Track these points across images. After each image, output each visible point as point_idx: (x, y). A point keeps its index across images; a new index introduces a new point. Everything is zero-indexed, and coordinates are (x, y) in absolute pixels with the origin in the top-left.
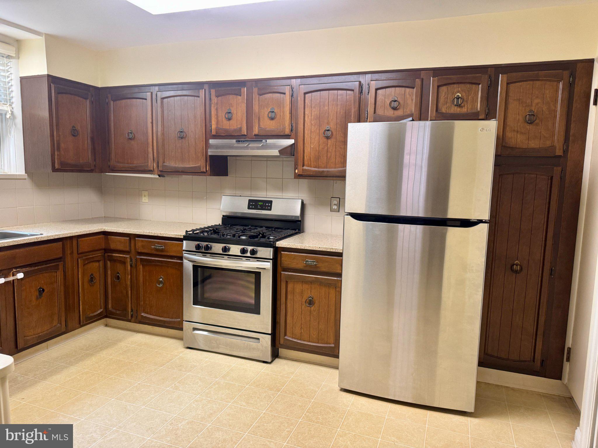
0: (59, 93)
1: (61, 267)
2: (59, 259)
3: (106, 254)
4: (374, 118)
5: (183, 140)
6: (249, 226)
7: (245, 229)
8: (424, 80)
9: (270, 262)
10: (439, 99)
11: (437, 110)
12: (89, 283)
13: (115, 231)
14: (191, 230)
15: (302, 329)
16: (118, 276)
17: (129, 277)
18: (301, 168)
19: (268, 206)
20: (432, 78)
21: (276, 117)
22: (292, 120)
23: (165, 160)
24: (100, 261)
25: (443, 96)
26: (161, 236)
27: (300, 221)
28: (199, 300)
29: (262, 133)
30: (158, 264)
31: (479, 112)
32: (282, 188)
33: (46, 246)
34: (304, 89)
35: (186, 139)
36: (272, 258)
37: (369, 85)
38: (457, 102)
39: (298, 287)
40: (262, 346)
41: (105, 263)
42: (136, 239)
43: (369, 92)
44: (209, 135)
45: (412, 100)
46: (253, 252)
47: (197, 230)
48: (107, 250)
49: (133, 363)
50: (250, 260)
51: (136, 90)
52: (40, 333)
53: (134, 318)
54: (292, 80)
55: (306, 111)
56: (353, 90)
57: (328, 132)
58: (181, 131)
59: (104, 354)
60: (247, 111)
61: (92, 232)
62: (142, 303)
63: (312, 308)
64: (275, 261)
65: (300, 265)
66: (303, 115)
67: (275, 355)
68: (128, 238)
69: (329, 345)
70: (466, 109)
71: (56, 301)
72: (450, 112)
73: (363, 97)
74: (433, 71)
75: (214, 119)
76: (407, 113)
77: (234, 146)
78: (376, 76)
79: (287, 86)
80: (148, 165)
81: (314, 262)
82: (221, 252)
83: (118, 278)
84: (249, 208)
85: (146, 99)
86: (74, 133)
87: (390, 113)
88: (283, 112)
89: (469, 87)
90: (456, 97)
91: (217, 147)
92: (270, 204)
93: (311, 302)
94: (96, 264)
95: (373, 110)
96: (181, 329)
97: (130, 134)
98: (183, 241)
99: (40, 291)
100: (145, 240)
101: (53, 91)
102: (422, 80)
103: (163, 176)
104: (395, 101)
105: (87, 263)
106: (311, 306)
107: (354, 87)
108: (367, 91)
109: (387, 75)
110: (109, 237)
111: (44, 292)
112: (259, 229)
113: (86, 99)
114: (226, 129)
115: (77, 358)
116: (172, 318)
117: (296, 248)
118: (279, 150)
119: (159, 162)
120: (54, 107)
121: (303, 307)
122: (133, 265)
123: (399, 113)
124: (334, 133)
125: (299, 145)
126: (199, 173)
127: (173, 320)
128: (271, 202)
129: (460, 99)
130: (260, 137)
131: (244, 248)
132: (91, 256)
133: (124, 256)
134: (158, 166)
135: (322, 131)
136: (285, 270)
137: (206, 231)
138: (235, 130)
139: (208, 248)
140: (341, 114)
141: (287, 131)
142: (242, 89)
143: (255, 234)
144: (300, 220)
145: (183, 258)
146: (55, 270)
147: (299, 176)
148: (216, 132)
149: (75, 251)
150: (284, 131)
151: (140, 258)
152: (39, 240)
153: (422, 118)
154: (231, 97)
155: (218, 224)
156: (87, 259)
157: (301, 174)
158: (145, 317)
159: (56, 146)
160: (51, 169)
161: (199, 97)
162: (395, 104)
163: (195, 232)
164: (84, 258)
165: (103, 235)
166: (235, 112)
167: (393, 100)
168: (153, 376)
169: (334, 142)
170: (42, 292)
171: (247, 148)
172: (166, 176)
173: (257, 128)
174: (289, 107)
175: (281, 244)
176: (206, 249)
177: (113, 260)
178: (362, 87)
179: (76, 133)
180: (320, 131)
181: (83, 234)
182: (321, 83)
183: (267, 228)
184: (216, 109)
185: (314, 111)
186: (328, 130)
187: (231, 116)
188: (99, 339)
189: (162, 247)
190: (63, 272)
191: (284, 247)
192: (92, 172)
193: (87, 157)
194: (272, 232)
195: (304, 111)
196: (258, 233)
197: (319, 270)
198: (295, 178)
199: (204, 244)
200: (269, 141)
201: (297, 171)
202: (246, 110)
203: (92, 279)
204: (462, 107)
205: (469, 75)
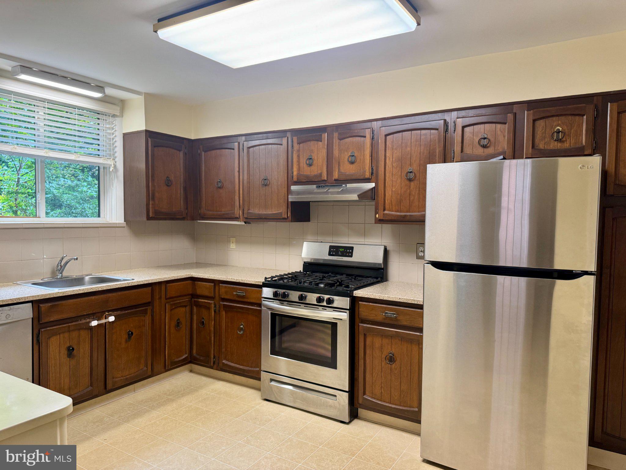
0: (155, 147)
1: (149, 311)
2: (148, 304)
3: (193, 300)
4: (461, 157)
5: (267, 187)
6: (329, 274)
7: (325, 277)
8: (517, 115)
9: (346, 312)
10: (535, 134)
11: (533, 147)
12: (175, 328)
13: (201, 277)
14: (270, 277)
15: (382, 389)
16: (203, 321)
17: (213, 322)
18: (382, 212)
19: (349, 252)
20: (526, 111)
21: (356, 161)
22: (372, 163)
23: (250, 207)
24: (187, 306)
25: (540, 131)
26: (243, 282)
27: (383, 269)
28: (277, 349)
29: (342, 178)
30: (239, 310)
31: (584, 146)
32: (364, 234)
33: (136, 290)
34: (385, 131)
35: (270, 186)
36: (348, 308)
37: (455, 123)
38: (558, 136)
39: (378, 342)
40: (339, 404)
41: (191, 309)
42: (220, 285)
43: (455, 131)
44: (290, 181)
45: (504, 136)
46: (330, 301)
47: (276, 276)
48: (194, 296)
49: (210, 412)
50: (326, 309)
51: (225, 141)
52: (127, 376)
53: (216, 364)
54: (373, 123)
55: (387, 153)
56: (437, 129)
57: (410, 174)
58: (265, 178)
59: (184, 400)
60: (327, 157)
61: (180, 278)
62: (224, 350)
63: (393, 366)
64: (353, 311)
65: (380, 317)
66: (383, 158)
67: (354, 415)
68: (213, 284)
69: (412, 409)
70: (568, 144)
71: (144, 345)
72: (549, 148)
73: (448, 135)
74: (527, 104)
75: (295, 166)
76: (498, 151)
77: (314, 191)
78: (463, 113)
79: (368, 129)
80: (235, 212)
81: (394, 314)
82: (297, 300)
83: (203, 323)
84: (330, 254)
85: (234, 149)
86: (168, 183)
87: (480, 151)
88: (364, 155)
89: (571, 119)
90: (555, 130)
91: (298, 193)
92: (351, 251)
93: (391, 359)
94: (183, 309)
95: (460, 149)
96: (259, 379)
97: (219, 183)
98: (262, 288)
99: (129, 334)
100: (228, 286)
101: (150, 144)
102: (515, 114)
103: (249, 223)
104: (485, 138)
105: (174, 308)
106: (391, 363)
107: (438, 126)
108: (453, 129)
109: (475, 111)
110: (196, 282)
111: (132, 335)
112: (339, 277)
113: (180, 151)
114: (307, 175)
115: (159, 403)
116: (252, 367)
117: (374, 298)
118: (358, 194)
119: (244, 209)
120: (150, 159)
121: (383, 364)
122: (217, 311)
123: (490, 151)
124: (418, 175)
125: (379, 188)
126: (281, 219)
127: (252, 369)
128: (352, 248)
129: (560, 133)
130: (340, 182)
131: (320, 297)
132: (178, 301)
133: (209, 301)
134: (243, 213)
135: (404, 174)
136: (364, 321)
137: (286, 278)
138: (316, 176)
139: (285, 296)
140: (425, 154)
141: (368, 175)
142: (322, 134)
143: (333, 282)
144: (383, 267)
145: (262, 306)
146: (144, 315)
147: (380, 221)
148: (297, 178)
149: (163, 296)
150: (364, 175)
151: (224, 304)
152: (130, 285)
153: (516, 155)
154: (312, 143)
155: (299, 271)
156: (174, 304)
157: (382, 219)
158: (226, 364)
159: (151, 196)
160: (146, 217)
161: (282, 145)
162: (485, 142)
163: (273, 279)
164: (171, 303)
165: (190, 280)
166: (316, 158)
167: (482, 137)
168: (227, 427)
169: (417, 184)
170: (130, 335)
171: (327, 193)
172: (251, 223)
173: (337, 173)
174: (369, 150)
175: (359, 293)
176: (283, 297)
177: (199, 305)
178: (447, 125)
179: (170, 183)
180: (402, 173)
181: (171, 279)
182: (402, 123)
183: (348, 275)
184: (298, 156)
185: (396, 153)
186: (411, 172)
187: (312, 161)
188: (182, 385)
189: (243, 293)
190: (151, 315)
191: (362, 296)
192: (184, 220)
193: (179, 205)
194: (351, 280)
195: (385, 153)
196: (336, 281)
197: (400, 323)
198: (375, 223)
199: (281, 291)
200: (349, 185)
201: (377, 216)
202: (326, 155)
203: (178, 324)
204: (563, 142)
205: (570, 106)
